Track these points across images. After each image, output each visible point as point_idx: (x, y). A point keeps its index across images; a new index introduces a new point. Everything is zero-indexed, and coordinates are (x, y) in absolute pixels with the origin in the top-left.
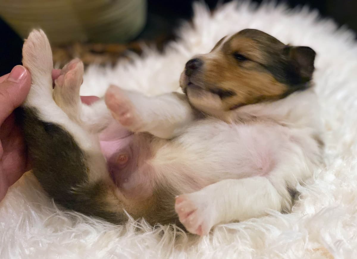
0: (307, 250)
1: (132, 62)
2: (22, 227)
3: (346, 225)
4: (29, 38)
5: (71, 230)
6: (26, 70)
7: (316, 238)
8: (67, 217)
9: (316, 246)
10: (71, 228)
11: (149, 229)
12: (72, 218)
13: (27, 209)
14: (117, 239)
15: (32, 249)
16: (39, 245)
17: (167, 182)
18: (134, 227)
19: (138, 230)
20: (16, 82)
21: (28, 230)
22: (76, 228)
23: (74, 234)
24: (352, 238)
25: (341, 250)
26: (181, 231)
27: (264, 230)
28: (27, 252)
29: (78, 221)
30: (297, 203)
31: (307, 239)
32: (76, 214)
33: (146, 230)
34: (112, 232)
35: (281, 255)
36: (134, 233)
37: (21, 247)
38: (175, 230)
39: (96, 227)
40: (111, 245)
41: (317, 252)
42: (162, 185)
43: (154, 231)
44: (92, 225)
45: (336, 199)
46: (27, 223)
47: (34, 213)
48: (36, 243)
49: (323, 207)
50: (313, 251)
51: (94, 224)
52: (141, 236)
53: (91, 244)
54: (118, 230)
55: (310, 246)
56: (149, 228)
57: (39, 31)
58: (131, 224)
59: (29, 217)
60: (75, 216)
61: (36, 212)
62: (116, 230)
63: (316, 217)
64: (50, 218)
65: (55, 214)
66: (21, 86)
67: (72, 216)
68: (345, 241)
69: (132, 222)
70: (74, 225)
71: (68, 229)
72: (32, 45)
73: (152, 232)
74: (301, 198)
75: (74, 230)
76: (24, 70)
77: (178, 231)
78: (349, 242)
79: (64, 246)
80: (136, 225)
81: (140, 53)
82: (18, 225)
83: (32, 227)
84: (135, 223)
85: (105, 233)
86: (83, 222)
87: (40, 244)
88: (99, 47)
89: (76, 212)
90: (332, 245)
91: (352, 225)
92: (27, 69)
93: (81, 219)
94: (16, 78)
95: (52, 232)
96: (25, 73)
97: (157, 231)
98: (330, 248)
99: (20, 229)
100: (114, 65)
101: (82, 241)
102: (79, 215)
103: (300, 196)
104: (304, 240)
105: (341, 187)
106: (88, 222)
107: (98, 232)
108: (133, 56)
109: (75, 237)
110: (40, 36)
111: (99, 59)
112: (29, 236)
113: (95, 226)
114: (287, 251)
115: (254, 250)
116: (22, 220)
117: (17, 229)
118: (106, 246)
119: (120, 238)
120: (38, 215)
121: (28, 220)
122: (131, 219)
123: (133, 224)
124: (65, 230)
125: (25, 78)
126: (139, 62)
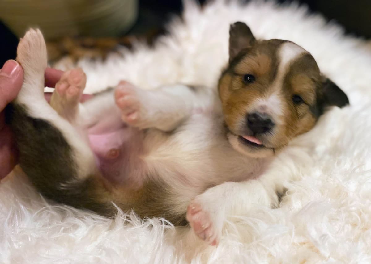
0: (294, 244)
1: (122, 56)
2: (11, 221)
3: (332, 219)
4: (25, 37)
5: (60, 224)
6: (18, 65)
7: (302, 232)
8: (57, 211)
9: (302, 239)
10: (60, 222)
11: (138, 222)
12: (62, 211)
13: (16, 203)
14: (106, 233)
15: (21, 243)
16: (28, 239)
17: (158, 176)
18: (123, 220)
19: (127, 223)
20: (9, 77)
21: (17, 224)
22: (65, 222)
23: (62, 228)
24: (337, 232)
25: (326, 244)
26: (170, 225)
27: (252, 224)
28: (16, 246)
29: (68, 215)
30: (285, 199)
31: (293, 233)
32: (66, 208)
33: (135, 224)
34: (101, 226)
35: (267, 248)
36: (123, 227)
37: (10, 242)
38: (163, 223)
39: (86, 221)
40: (100, 240)
41: (304, 246)
42: (153, 178)
43: (142, 225)
44: (81, 219)
45: (322, 194)
46: (16, 217)
47: (23, 207)
48: (25, 238)
49: (310, 201)
50: (299, 245)
51: (83, 218)
52: (130, 230)
53: (81, 238)
54: (106, 224)
55: (296, 240)
56: (137, 220)
57: (36, 31)
58: (120, 217)
59: (18, 211)
60: (64, 210)
61: (25, 206)
62: (105, 223)
63: (303, 211)
64: (40, 212)
65: (44, 208)
66: (13, 81)
67: (62, 209)
68: (330, 234)
69: (121, 216)
70: (63, 219)
71: (57, 223)
72: (28, 45)
73: (141, 226)
74: (289, 193)
75: (63, 224)
76: (16, 65)
77: (167, 224)
78: (334, 236)
79: (53, 240)
80: (125, 218)
81: (130, 47)
82: (7, 220)
83: (22, 220)
84: (124, 217)
85: (94, 226)
86: (72, 216)
87: (30, 239)
88: (89, 41)
89: (65, 206)
90: (318, 239)
91: (338, 220)
92: (20, 64)
93: (71, 213)
94: (9, 73)
95: (41, 226)
96: (17, 68)
97: (146, 225)
98: (316, 242)
99: (9, 223)
100: (104, 59)
101: (71, 235)
102: (69, 209)
103: (287, 192)
104: (291, 234)
105: (328, 182)
106: (78, 216)
107: (88, 225)
108: (124, 50)
109: (65, 231)
110: (37, 36)
111: (89, 54)
112: (18, 230)
113: (84, 220)
114: (274, 244)
115: (241, 244)
116: (11, 215)
117: (6, 223)
118: (95, 240)
119: (109, 231)
120: (27, 209)
121: (17, 215)
122: (120, 211)
123: (122, 218)
124: (55, 224)
125: (18, 73)
126: (129, 57)
